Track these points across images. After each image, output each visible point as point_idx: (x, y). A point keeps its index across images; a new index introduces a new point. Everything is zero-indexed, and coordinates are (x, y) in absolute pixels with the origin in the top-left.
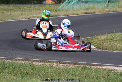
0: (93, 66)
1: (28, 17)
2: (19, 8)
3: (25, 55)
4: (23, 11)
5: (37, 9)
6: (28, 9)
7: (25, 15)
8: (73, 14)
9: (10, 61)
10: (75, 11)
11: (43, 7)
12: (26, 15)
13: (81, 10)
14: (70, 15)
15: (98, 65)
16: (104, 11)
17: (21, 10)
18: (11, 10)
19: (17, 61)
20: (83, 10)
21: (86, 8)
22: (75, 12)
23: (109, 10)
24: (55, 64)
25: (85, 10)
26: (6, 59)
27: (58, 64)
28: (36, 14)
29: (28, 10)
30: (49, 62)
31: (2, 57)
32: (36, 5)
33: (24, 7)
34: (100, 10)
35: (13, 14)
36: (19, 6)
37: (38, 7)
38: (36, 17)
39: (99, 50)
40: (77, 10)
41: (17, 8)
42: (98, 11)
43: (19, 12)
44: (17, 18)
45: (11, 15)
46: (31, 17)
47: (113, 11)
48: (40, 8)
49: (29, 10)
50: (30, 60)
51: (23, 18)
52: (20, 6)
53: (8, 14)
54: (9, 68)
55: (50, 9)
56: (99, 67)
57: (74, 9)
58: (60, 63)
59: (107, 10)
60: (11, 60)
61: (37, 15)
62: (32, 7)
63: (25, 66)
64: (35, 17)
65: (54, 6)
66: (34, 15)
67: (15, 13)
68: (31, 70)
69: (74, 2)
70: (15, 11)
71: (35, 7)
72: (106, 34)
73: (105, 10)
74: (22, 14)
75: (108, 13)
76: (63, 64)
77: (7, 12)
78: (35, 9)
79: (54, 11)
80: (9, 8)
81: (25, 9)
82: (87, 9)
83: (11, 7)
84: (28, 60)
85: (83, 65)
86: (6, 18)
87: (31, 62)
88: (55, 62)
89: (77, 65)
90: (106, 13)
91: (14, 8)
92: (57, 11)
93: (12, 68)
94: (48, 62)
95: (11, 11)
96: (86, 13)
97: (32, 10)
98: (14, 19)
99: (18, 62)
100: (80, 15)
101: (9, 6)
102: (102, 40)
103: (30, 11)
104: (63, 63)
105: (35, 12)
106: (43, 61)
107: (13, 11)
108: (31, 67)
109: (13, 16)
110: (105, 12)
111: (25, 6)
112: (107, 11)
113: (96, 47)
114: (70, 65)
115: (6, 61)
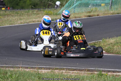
0: (109, 72)
1: (28, 21)
2: (16, 13)
3: (28, 61)
4: (21, 16)
5: (36, 13)
6: (26, 13)
7: (23, 20)
8: (76, 18)
9: (12, 69)
10: (76, 14)
11: (42, 11)
12: (25, 20)
13: (83, 13)
14: (72, 18)
15: (114, 72)
16: (108, 13)
17: (19, 14)
18: (8, 15)
19: (20, 69)
20: (85, 13)
21: (88, 11)
22: (77, 16)
23: (113, 12)
24: (64, 71)
25: (87, 13)
26: (7, 67)
27: (68, 71)
28: (36, 18)
29: (26, 15)
30: (57, 69)
31: (2, 65)
32: (34, 10)
33: (22, 12)
34: (104, 12)
35: (11, 19)
36: (16, 11)
37: (36, 12)
38: (36, 21)
39: (109, 55)
40: (78, 14)
41: (14, 13)
42: (102, 13)
43: (16, 17)
44: (15, 23)
45: (8, 20)
46: (30, 22)
47: (118, 14)
48: (39, 12)
49: (28, 14)
50: (35, 68)
51: (21, 23)
52: (18, 11)
53: (5, 19)
54: (11, 77)
55: (50, 13)
56: (115, 74)
57: (75, 13)
58: (69, 69)
59: (112, 12)
60: (12, 67)
61: (37, 20)
62: (30, 12)
63: (30, 74)
64: (34, 21)
65: (54, 10)
66: (34, 20)
67: (13, 18)
68: (37, 79)
69: (75, 5)
70: (12, 16)
71: (34, 11)
72: (114, 37)
73: (110, 12)
74: (21, 19)
75: (112, 15)
76: (73, 72)
77: (4, 17)
78: (34, 14)
79: (54, 15)
80: (6, 13)
81: (23, 14)
82: (90, 12)
83: (8, 13)
84: (32, 68)
85: (97, 71)
86: (3, 23)
87: (36, 70)
88: (64, 69)
89: (89, 72)
90: (111, 15)
91: (11, 13)
92: (58, 15)
93: (15, 77)
94: (55, 70)
95: (8, 17)
96: (89, 16)
97: (30, 14)
98: (12, 24)
99: (22, 70)
100: (84, 18)
101: (6, 12)
102: (112, 43)
103: (28, 16)
104: (73, 70)
105: (34, 16)
106: (49, 69)
107: (11, 16)
108: (37, 75)
109: (11, 21)
110: (109, 15)
111: (22, 10)
112: (111, 14)
113: (106, 52)
114: (81, 72)
115: (7, 69)
